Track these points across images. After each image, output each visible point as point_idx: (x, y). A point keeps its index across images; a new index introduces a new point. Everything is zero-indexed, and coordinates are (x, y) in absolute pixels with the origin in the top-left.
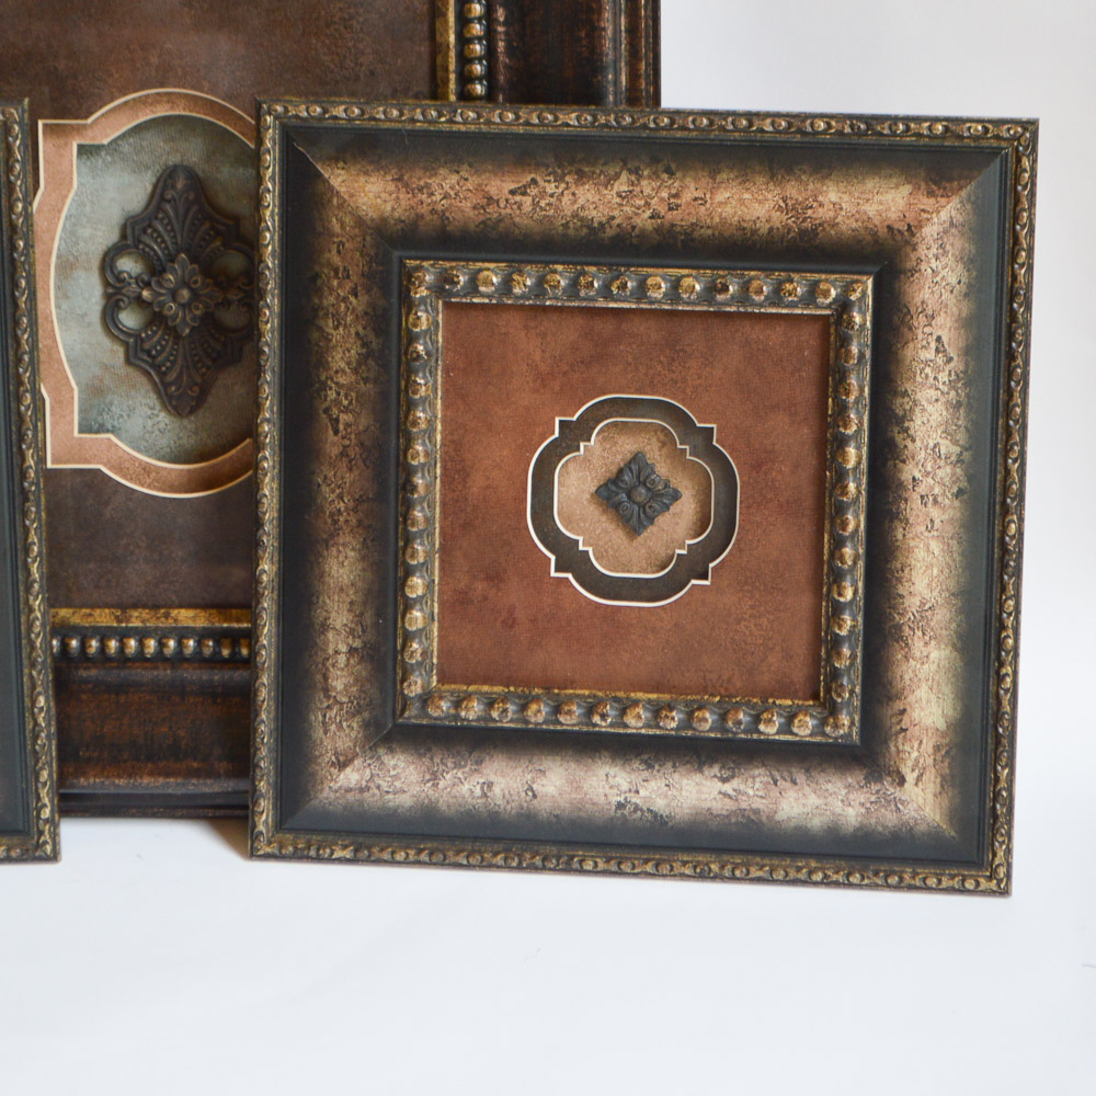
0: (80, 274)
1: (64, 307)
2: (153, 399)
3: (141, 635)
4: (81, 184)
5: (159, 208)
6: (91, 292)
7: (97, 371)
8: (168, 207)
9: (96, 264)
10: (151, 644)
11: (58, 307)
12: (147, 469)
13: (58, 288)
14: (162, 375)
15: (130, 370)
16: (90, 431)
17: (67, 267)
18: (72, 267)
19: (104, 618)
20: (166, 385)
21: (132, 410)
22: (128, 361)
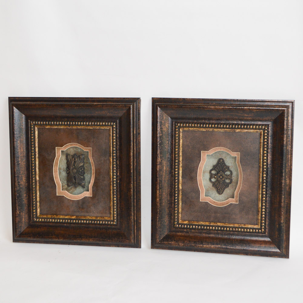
0: (206, 173)
1: (204, 178)
2: (216, 192)
3: (212, 226)
4: (207, 160)
5: (218, 164)
6: (208, 176)
7: (208, 187)
8: (219, 164)
9: (209, 172)
10: (214, 228)
11: (203, 178)
12: (214, 202)
13: (203, 175)
14: (217, 189)
15: (213, 187)
16: (206, 196)
17: (204, 172)
18: (205, 172)
19: (207, 224)
20: (218, 190)
21: (213, 193)
22: (213, 186)
